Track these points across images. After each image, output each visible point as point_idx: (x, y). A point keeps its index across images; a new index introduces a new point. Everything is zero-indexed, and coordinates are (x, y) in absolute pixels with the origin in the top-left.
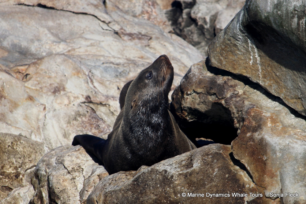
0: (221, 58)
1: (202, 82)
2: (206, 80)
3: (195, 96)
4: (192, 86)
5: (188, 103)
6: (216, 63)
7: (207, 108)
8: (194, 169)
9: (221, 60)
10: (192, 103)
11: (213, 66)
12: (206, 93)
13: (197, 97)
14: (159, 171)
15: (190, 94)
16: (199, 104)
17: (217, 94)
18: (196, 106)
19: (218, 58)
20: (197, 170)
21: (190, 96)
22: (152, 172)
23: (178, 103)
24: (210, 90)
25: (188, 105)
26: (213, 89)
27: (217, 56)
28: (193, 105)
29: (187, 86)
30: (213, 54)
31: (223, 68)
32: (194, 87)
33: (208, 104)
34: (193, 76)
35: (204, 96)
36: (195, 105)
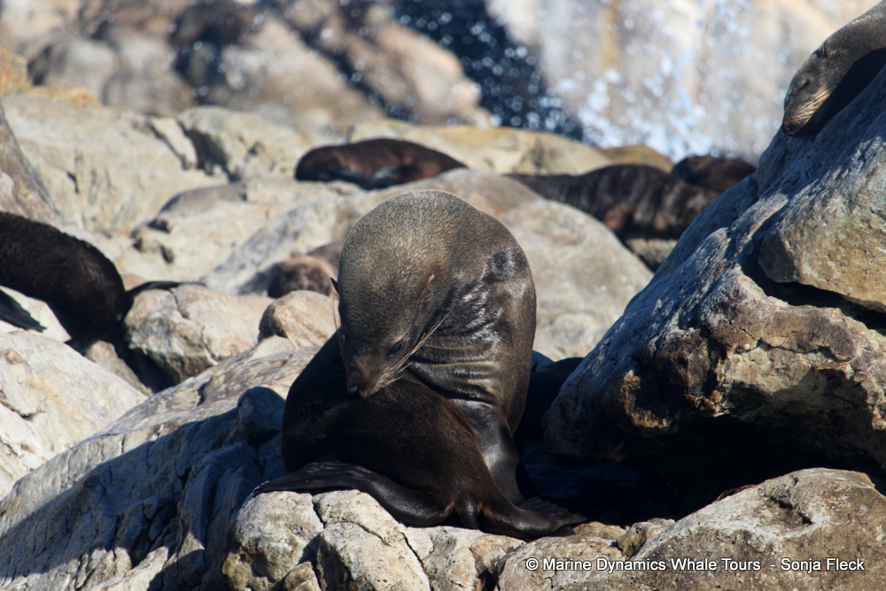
0: (830, 263)
1: (783, 320)
2: (798, 317)
3: (759, 354)
4: (757, 329)
5: (737, 372)
6: (815, 275)
7: (785, 383)
8: (820, 529)
9: (829, 268)
10: (749, 373)
11: (805, 283)
12: (795, 348)
13: (763, 358)
14: (723, 534)
15: (748, 351)
16: (766, 374)
17: (833, 350)
18: (757, 379)
19: (820, 263)
20: (828, 532)
21: (746, 354)
22: (703, 537)
23: (698, 372)
24: (811, 340)
25: (738, 377)
26: (818, 337)
27: (818, 259)
28: (749, 376)
29: (738, 332)
30: (809, 255)
31: (832, 288)
32: (762, 334)
33: (794, 375)
34: (755, 306)
35: (785, 355)
36: (756, 376)
